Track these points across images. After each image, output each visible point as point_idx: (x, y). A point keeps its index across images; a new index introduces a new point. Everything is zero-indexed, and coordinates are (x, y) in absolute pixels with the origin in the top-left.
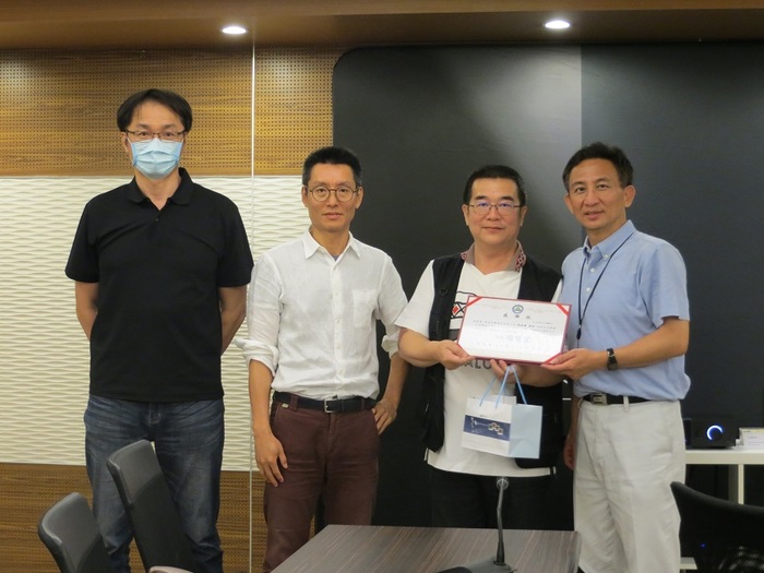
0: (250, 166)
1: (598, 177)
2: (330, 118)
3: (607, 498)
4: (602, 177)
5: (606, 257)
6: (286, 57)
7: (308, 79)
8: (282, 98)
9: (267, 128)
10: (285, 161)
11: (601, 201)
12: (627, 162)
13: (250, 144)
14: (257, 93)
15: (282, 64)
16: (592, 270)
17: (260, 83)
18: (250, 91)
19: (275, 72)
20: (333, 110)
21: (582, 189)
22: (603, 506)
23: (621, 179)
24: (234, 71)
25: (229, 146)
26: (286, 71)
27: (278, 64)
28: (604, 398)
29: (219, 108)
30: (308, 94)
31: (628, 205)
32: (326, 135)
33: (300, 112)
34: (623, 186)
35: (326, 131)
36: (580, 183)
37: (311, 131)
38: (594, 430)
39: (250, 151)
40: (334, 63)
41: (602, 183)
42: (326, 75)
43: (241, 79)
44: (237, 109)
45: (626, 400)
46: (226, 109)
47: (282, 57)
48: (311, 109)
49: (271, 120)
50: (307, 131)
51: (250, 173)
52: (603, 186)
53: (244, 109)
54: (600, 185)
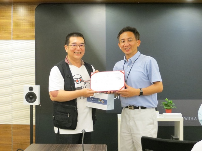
0: (11, 37)
1: (129, 37)
2: (34, 23)
3: (132, 138)
4: (130, 37)
5: (133, 62)
6: (21, 6)
7: (28, 12)
8: (20, 18)
9: (16, 26)
10: (21, 36)
11: (130, 45)
12: (138, 32)
13: (11, 31)
14: (13, 16)
15: (20, 8)
16: (128, 66)
17: (14, 13)
18: (11, 16)
19: (18, 10)
20: (35, 21)
21: (123, 41)
22: (131, 141)
23: (136, 38)
24: (6, 10)
25: (5, 31)
26: (21, 10)
27: (19, 8)
28: (133, 107)
29: (2, 20)
30: (28, 16)
31: (138, 46)
32: (33, 28)
33: (26, 22)
34: (137, 40)
35: (33, 27)
36: (123, 39)
37: (29, 27)
38: (129, 117)
39: (11, 33)
40: (35, 8)
41: (130, 39)
42: (33, 11)
43: (8, 12)
44: (7, 20)
45: (140, 108)
46: (4, 21)
47: (20, 6)
48: (29, 21)
49: (17, 24)
50: (28, 27)
51: (11, 39)
52: (130, 40)
53: (9, 21)
54: (129, 40)
